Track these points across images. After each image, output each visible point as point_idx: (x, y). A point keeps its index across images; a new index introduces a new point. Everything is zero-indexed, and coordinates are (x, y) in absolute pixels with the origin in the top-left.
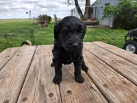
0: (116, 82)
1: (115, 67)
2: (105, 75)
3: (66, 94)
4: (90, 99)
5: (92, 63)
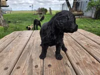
1: (89, 49)
3: (47, 67)
4: (64, 72)
5: (71, 45)
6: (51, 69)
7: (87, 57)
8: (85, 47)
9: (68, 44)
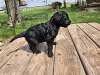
0: (93, 53)
2: (87, 48)
3: (57, 55)
4: (71, 59)
5: (81, 39)
6: (61, 56)
7: (95, 49)
8: (95, 40)
9: (78, 38)
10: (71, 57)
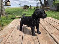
2: (52, 30)
7: (56, 30)
9: (45, 25)
10: (46, 36)
